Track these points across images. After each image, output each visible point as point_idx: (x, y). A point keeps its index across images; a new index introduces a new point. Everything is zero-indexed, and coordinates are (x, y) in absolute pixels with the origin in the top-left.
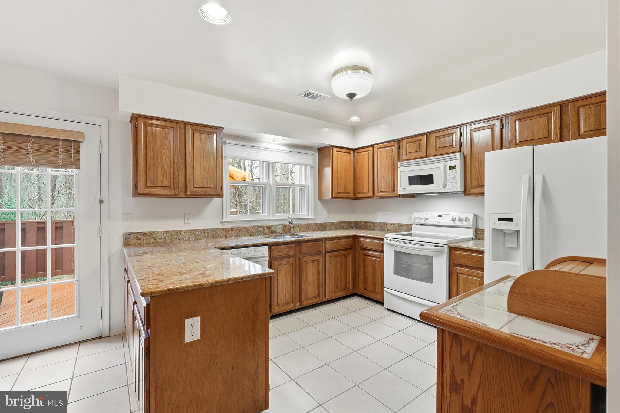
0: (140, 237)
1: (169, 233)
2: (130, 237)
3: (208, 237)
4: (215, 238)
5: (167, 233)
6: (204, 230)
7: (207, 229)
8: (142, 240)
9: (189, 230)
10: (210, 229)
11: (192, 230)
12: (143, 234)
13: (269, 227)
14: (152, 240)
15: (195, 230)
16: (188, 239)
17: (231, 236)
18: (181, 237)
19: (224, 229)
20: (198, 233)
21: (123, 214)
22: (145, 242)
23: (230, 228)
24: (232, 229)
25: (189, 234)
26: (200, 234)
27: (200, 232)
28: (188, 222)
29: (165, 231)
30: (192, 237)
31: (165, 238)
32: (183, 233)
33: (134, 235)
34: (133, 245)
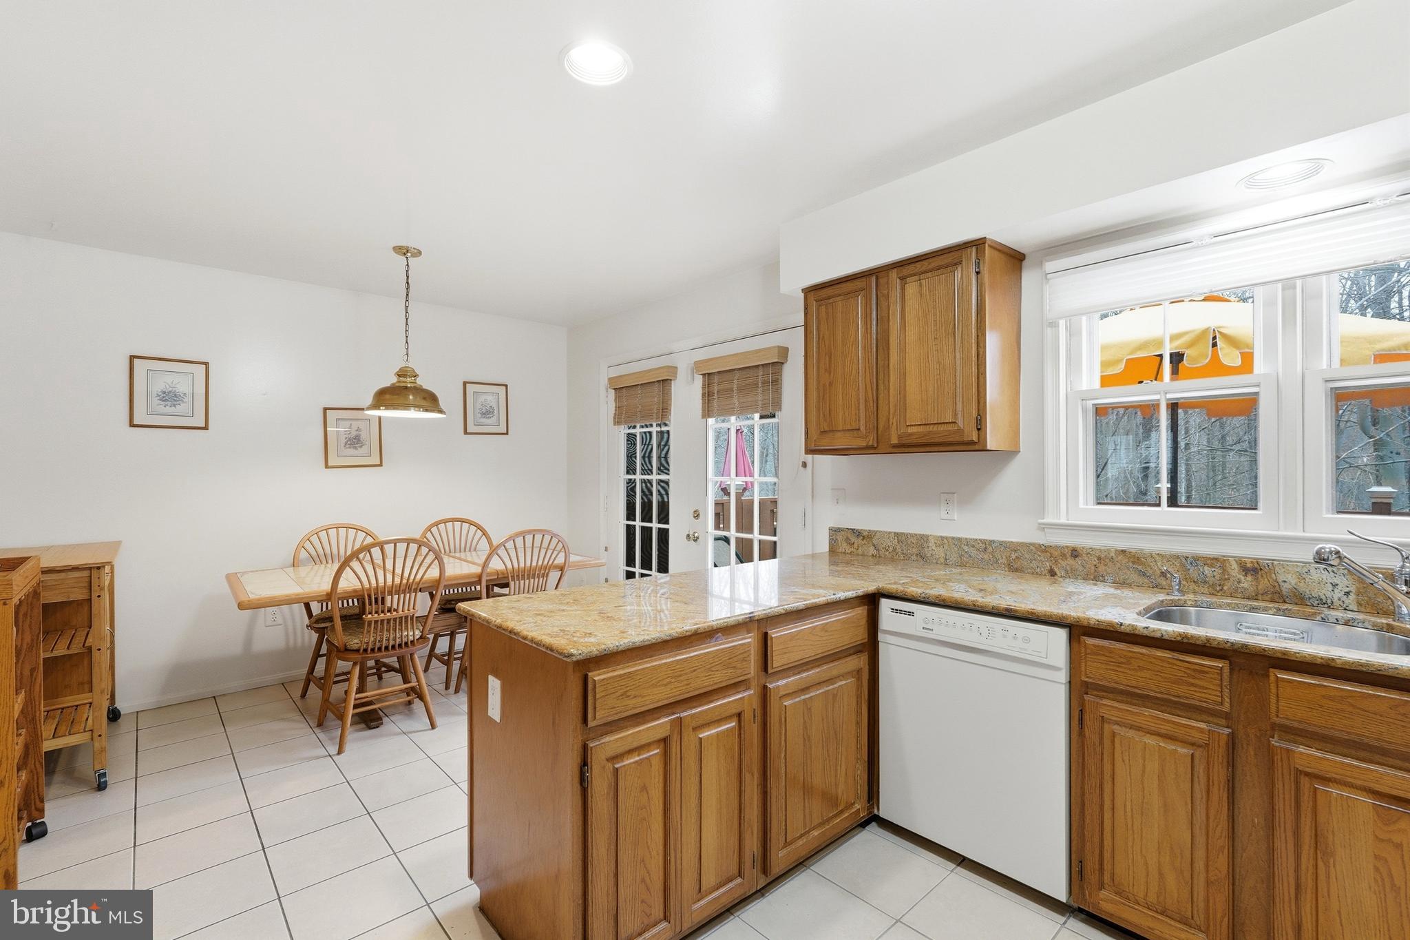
0: (853, 539)
1: (904, 538)
2: (838, 537)
3: (995, 565)
4: (1016, 570)
5: (900, 538)
6: (983, 542)
7: (993, 542)
8: (856, 546)
9: (947, 538)
10: (1001, 543)
11: (953, 538)
12: (857, 533)
13: (1253, 569)
14: (872, 551)
15: (959, 539)
16: (942, 560)
17: (1071, 574)
18: (928, 552)
19: (1044, 549)
20: (966, 548)
21: (832, 489)
22: (860, 552)
23: (1067, 547)
24: (1075, 553)
25: (946, 547)
26: (974, 552)
27: (973, 546)
28: (946, 516)
29: (895, 533)
30: (953, 558)
31: (895, 550)
32: (932, 544)
33: (843, 533)
34: (841, 553)
